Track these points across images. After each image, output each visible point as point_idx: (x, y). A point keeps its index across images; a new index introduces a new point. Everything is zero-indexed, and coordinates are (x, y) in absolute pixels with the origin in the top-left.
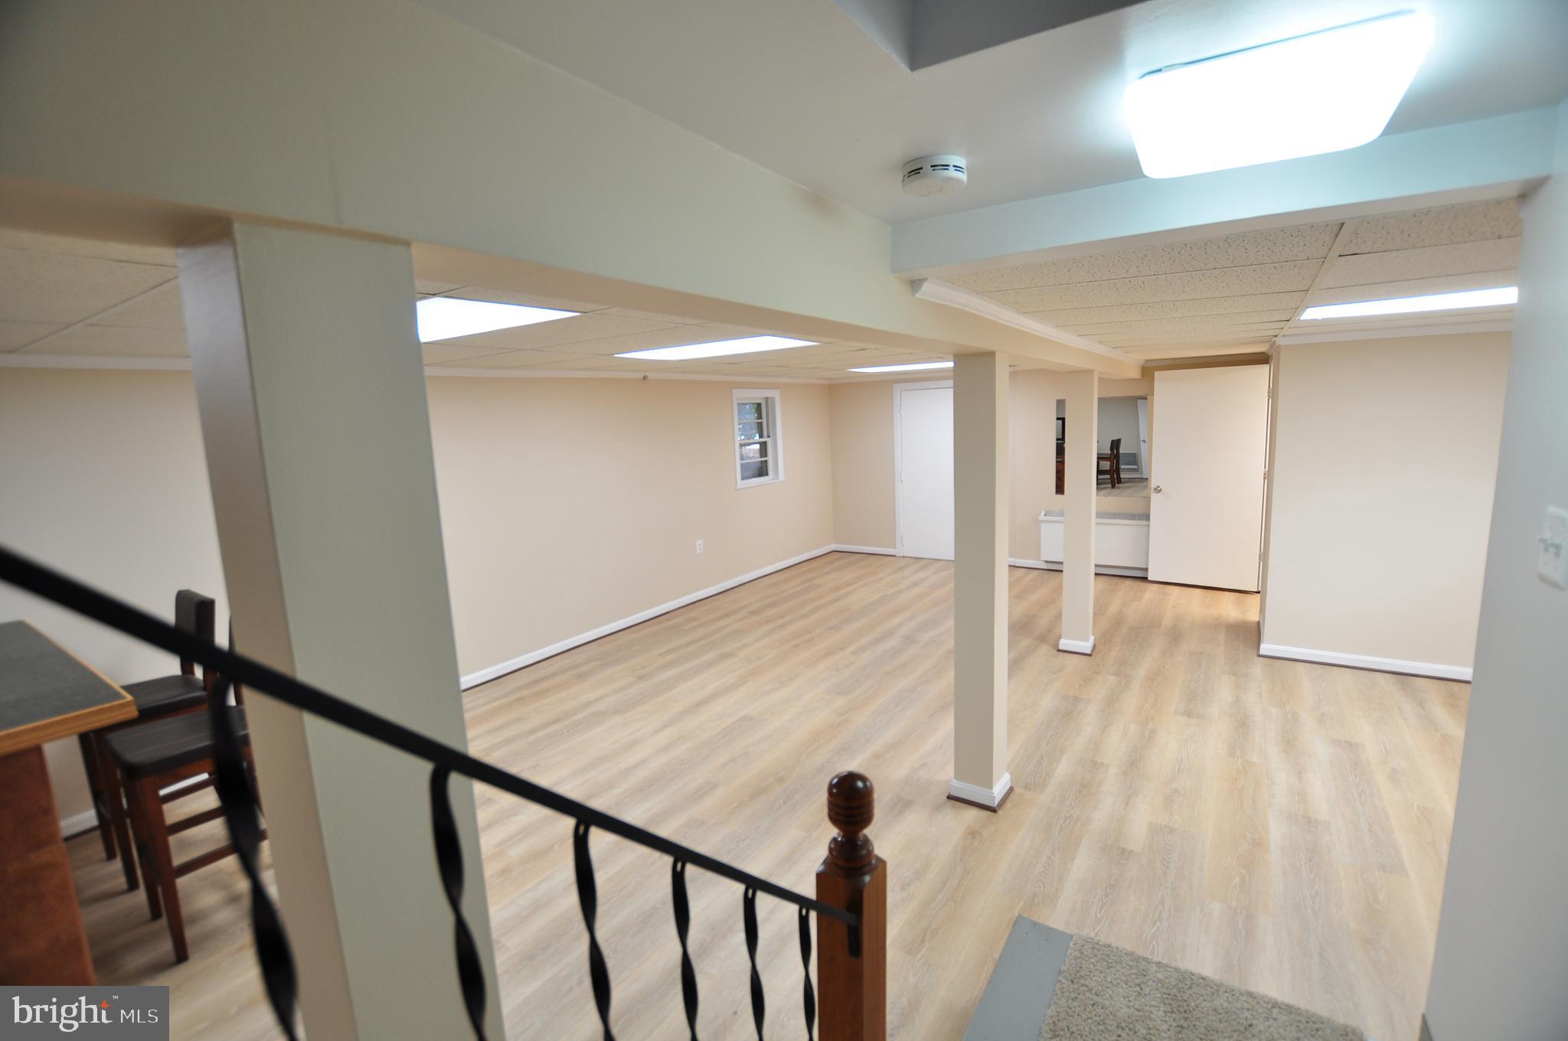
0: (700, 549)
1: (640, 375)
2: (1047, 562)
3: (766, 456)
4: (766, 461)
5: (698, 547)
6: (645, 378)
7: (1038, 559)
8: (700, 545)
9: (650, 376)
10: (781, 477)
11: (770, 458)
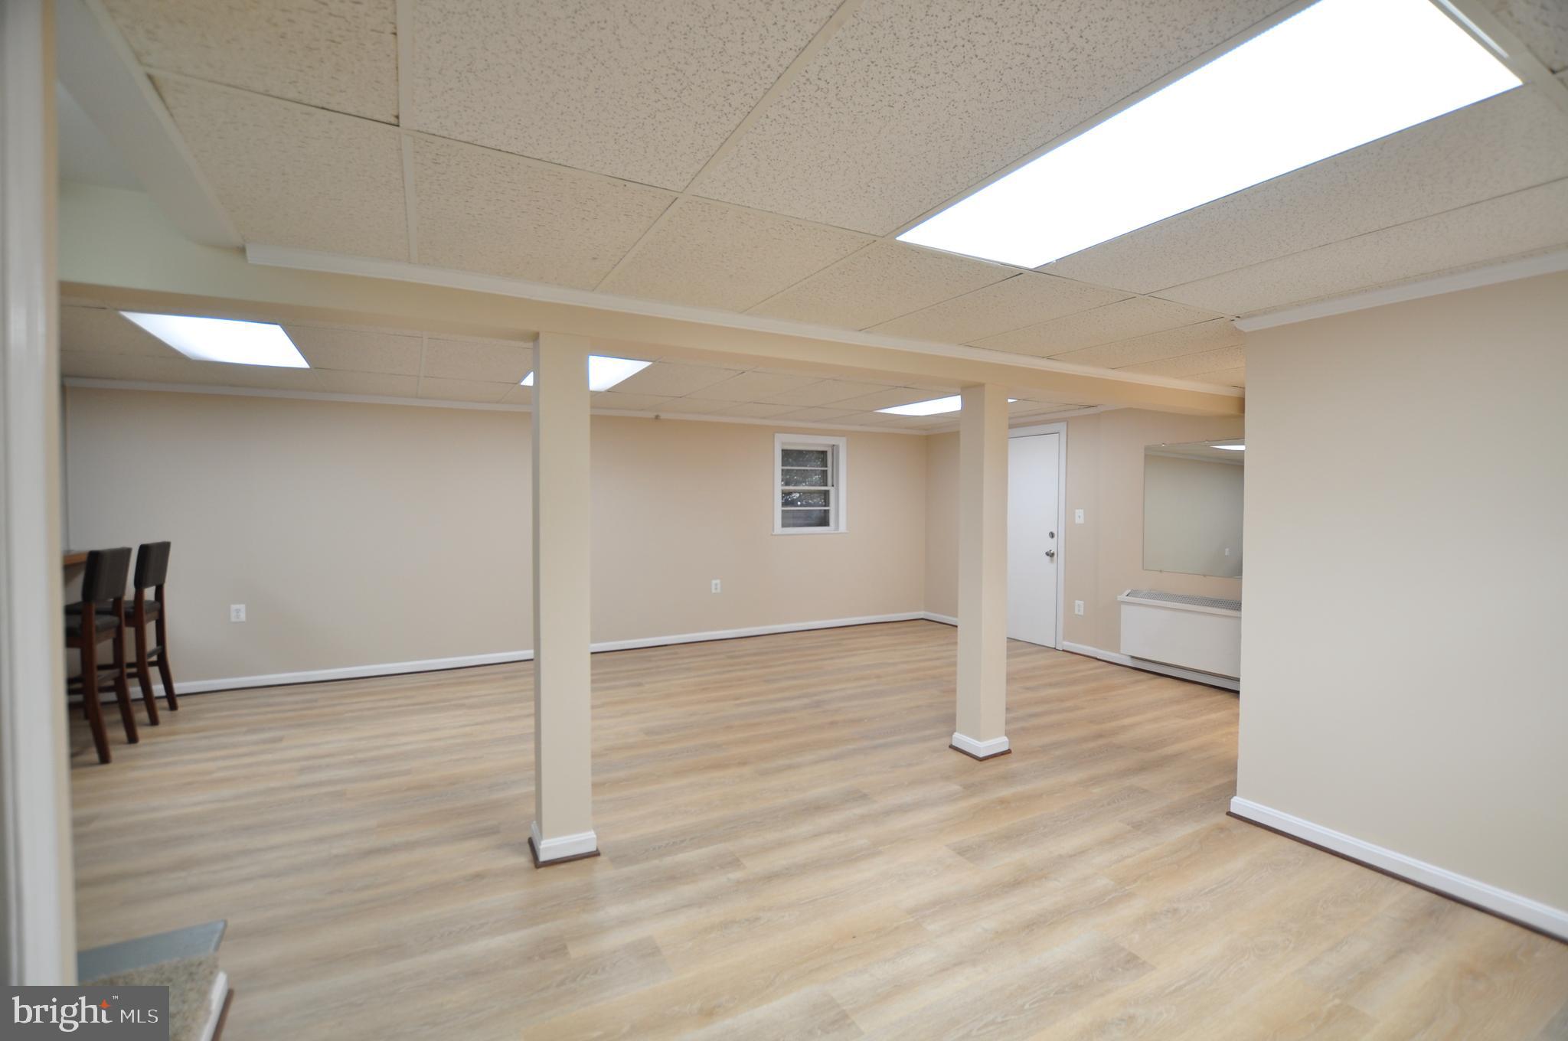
0: (716, 589)
1: (652, 415)
2: (1133, 657)
3: (828, 506)
4: (828, 510)
5: (713, 587)
6: (657, 417)
7: (1118, 651)
8: (716, 585)
9: (663, 416)
10: (843, 528)
11: (832, 508)
